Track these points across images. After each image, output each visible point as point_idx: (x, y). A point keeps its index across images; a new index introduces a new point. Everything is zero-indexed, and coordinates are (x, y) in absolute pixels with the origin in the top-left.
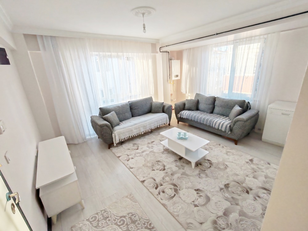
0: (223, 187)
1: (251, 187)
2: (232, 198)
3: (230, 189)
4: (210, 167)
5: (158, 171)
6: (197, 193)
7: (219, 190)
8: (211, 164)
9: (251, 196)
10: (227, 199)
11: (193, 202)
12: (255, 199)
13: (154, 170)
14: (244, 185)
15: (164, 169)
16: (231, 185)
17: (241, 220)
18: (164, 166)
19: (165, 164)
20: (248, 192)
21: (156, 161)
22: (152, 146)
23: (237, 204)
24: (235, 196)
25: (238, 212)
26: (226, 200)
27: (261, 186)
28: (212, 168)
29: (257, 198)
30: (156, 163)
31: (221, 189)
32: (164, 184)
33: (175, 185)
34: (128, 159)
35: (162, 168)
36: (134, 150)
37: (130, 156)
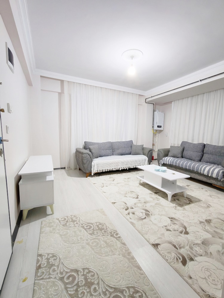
0: (203, 220)
2: (215, 231)
5: (131, 198)
6: (171, 221)
11: (165, 226)
15: (137, 198)
18: (138, 196)
19: (139, 194)
21: (130, 191)
22: (128, 181)
23: (221, 238)
24: (219, 231)
26: (206, 231)
28: (192, 205)
31: (201, 222)
32: (135, 208)
33: (147, 210)
34: (102, 186)
35: (135, 196)
36: (110, 181)
37: (105, 184)
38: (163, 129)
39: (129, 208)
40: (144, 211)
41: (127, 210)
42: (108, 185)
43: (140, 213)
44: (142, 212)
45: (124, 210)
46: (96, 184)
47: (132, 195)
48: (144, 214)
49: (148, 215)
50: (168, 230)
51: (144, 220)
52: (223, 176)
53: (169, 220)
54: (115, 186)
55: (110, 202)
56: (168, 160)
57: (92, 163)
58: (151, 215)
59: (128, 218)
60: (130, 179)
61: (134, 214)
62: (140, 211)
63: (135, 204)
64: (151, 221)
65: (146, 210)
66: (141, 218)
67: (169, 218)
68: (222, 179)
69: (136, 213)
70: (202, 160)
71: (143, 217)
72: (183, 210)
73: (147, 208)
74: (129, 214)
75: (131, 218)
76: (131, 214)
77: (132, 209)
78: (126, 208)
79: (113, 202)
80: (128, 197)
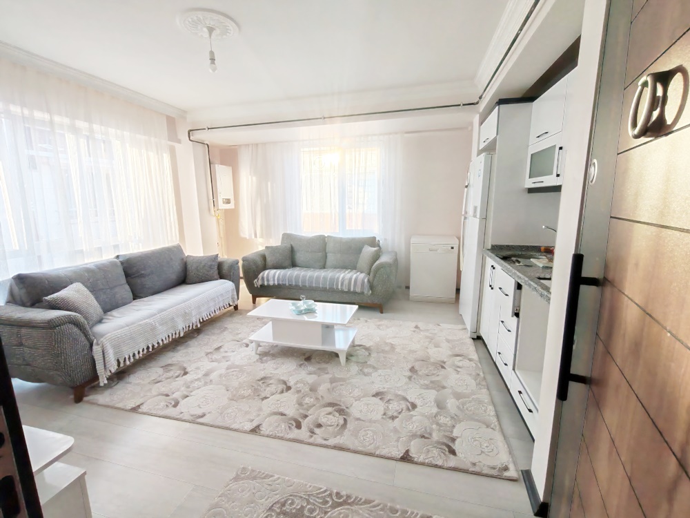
0: (409, 374)
1: (442, 359)
2: (432, 382)
3: (420, 373)
4: (370, 354)
5: (277, 396)
6: (381, 399)
7: (407, 380)
8: (367, 349)
9: (449, 370)
10: (427, 387)
11: (385, 414)
12: (458, 372)
13: (266, 398)
14: (432, 360)
15: (289, 388)
16: (416, 368)
17: (463, 404)
18: (285, 383)
19: (283, 378)
20: (443, 367)
21: (259, 380)
22: (224, 357)
23: (444, 387)
24: (434, 378)
25: (452, 397)
27: (451, 353)
28: (374, 355)
29: (459, 369)
30: (260, 383)
31: (410, 378)
32: (309, 412)
33: (333, 404)
34: (173, 403)
35: (281, 387)
36: (177, 377)
37: (173, 393)
38: (233, 207)
39: (300, 420)
40: (330, 409)
41: (299, 426)
42: (186, 393)
43: (328, 416)
44: (330, 414)
45: (296, 431)
46: (144, 408)
47: (273, 388)
48: (337, 414)
49: (341, 412)
50: (393, 418)
51: (348, 426)
52: (372, 287)
53: (376, 400)
54: (206, 384)
55: (245, 432)
56: (272, 276)
57: (95, 347)
58: (347, 408)
59: (320, 441)
61: (319, 426)
62: (323, 414)
63: (300, 404)
64: (358, 419)
65: (331, 405)
66: (340, 425)
67: (373, 396)
68: (368, 291)
69: (323, 420)
70: (326, 267)
71: (342, 422)
72: (376, 371)
73: (328, 399)
74: (312, 432)
75: (325, 437)
76: (317, 430)
77: (308, 418)
78: (294, 424)
79: (252, 427)
80: (268, 396)
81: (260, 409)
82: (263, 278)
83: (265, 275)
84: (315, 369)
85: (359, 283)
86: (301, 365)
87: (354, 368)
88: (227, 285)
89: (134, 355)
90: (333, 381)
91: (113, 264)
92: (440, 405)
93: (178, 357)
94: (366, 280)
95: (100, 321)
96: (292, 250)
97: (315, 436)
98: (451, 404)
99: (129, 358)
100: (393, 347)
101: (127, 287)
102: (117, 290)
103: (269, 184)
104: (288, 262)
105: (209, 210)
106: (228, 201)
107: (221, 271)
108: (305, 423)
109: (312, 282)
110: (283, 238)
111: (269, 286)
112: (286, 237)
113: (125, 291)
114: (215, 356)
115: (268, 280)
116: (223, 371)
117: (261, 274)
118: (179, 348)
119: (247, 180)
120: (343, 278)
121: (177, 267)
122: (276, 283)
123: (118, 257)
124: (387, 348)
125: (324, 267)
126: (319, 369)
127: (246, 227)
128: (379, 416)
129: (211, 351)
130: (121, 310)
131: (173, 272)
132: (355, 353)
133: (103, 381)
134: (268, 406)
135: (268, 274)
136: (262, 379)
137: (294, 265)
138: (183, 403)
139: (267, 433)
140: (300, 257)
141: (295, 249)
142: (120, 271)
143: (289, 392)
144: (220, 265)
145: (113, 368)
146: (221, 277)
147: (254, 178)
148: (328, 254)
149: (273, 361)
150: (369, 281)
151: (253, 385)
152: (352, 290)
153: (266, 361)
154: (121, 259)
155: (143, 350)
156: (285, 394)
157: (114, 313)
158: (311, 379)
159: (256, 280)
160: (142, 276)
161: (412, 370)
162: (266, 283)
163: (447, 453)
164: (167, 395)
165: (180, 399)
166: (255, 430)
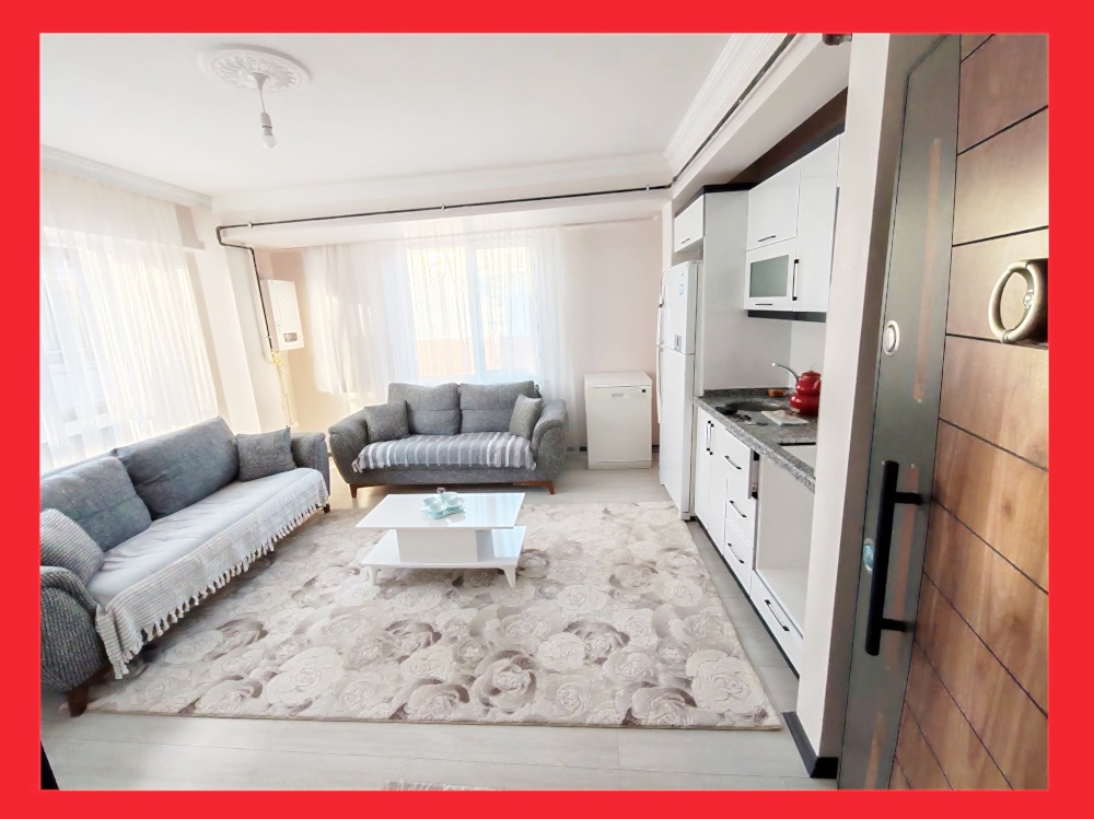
0: (609, 587)
1: (650, 558)
2: (643, 596)
3: (624, 584)
4: (548, 563)
5: (422, 652)
6: (577, 634)
7: (610, 598)
8: (542, 555)
9: (663, 574)
10: (638, 605)
11: (587, 657)
12: (675, 576)
13: (404, 658)
14: (637, 562)
15: (437, 636)
16: (618, 577)
17: (692, 624)
18: (429, 628)
19: (426, 620)
20: (654, 571)
21: (387, 629)
22: (322, 597)
23: (660, 602)
24: (644, 590)
25: (674, 615)
26: (637, 608)
27: (661, 548)
28: (554, 563)
29: (675, 571)
30: (391, 633)
31: (612, 593)
32: (476, 671)
33: (510, 652)
34: (252, 691)
35: (424, 636)
36: (250, 642)
37: (248, 673)
38: (303, 346)
39: (464, 686)
40: (506, 662)
41: (465, 697)
42: (270, 669)
43: (506, 673)
44: (507, 669)
45: (462, 705)
46: (202, 707)
47: (411, 641)
48: (519, 669)
49: (524, 663)
50: (600, 661)
51: (538, 685)
52: (535, 458)
53: (571, 636)
54: (302, 647)
55: (381, 721)
56: (380, 453)
57: (99, 619)
58: (531, 655)
59: (501, 717)
60: (316, 584)
61: (496, 692)
62: (498, 671)
63: (460, 660)
64: (550, 672)
65: (507, 654)
66: (526, 685)
67: (566, 630)
68: (532, 464)
69: (498, 682)
70: (463, 430)
71: (528, 680)
72: (561, 590)
73: (500, 648)
74: (487, 704)
75: (508, 709)
76: (493, 700)
77: (476, 683)
78: (458, 695)
79: (392, 712)
80: (407, 653)
81: (400, 679)
82: (366, 458)
83: (370, 454)
84: (471, 599)
85: (517, 453)
86: (448, 595)
87: (530, 589)
88: (310, 476)
89: (169, 618)
90: (502, 613)
91: (109, 466)
92: (661, 631)
93: (243, 606)
94: (527, 448)
95: (100, 569)
96: (408, 409)
97: (491, 709)
98: (676, 627)
99: (162, 625)
100: (579, 547)
101: (139, 502)
102: (121, 509)
103: (360, 307)
104: (404, 429)
105: (264, 353)
106: (293, 337)
107: (298, 455)
108: (472, 691)
109: (444, 458)
110: (390, 392)
111: (377, 470)
112: (396, 389)
113: (136, 508)
114: (309, 596)
115: (375, 461)
116: (326, 621)
117: (362, 452)
118: (243, 590)
119: (322, 301)
120: (492, 448)
121: (222, 455)
122: (389, 464)
123: (115, 452)
124: (571, 551)
125: (458, 431)
126: (477, 597)
127: (327, 374)
128: (578, 662)
129: (299, 588)
130: (134, 542)
131: (217, 466)
132: (526, 564)
133: (121, 670)
134: (411, 671)
135: (374, 451)
136: (393, 626)
137: (412, 431)
138: (268, 687)
139: (417, 716)
140: (422, 419)
141: (413, 407)
142: (123, 475)
143: (439, 642)
144: (294, 447)
145: (136, 646)
146: (299, 463)
147: (335, 300)
148: (463, 412)
149: (404, 594)
150: (531, 449)
151: (382, 638)
152: (507, 464)
153: (393, 595)
154: (121, 456)
155: (184, 606)
156: (434, 647)
157: (123, 549)
158: (469, 615)
159: (355, 462)
160: (163, 478)
161: (613, 580)
162: (372, 466)
163: (683, 704)
164: (238, 678)
165: (263, 682)
166: (399, 715)
